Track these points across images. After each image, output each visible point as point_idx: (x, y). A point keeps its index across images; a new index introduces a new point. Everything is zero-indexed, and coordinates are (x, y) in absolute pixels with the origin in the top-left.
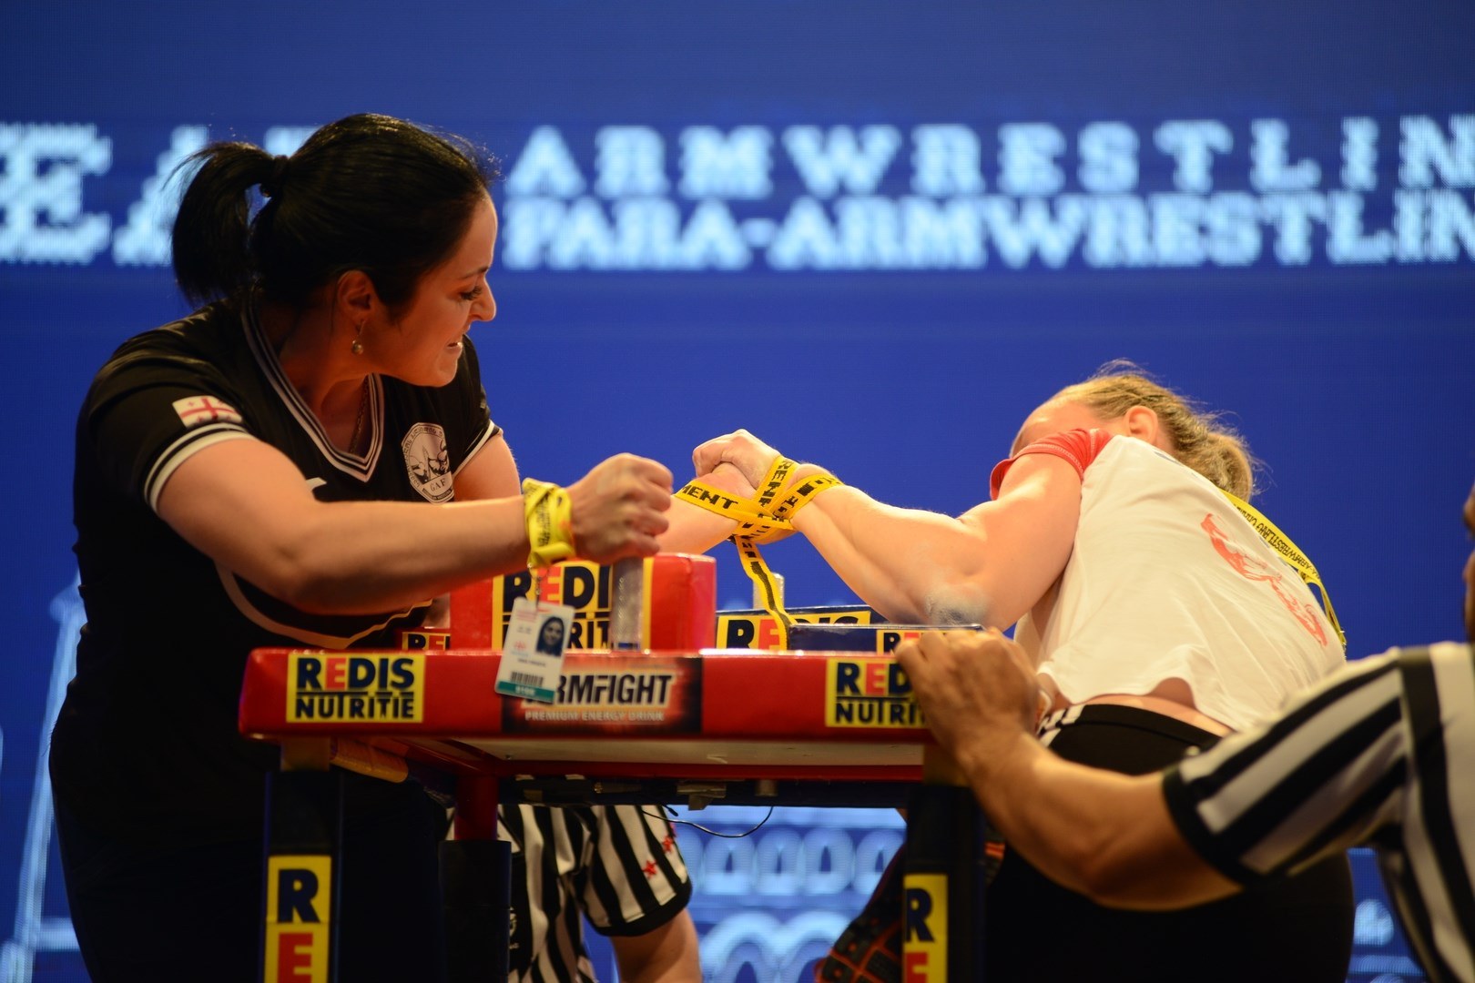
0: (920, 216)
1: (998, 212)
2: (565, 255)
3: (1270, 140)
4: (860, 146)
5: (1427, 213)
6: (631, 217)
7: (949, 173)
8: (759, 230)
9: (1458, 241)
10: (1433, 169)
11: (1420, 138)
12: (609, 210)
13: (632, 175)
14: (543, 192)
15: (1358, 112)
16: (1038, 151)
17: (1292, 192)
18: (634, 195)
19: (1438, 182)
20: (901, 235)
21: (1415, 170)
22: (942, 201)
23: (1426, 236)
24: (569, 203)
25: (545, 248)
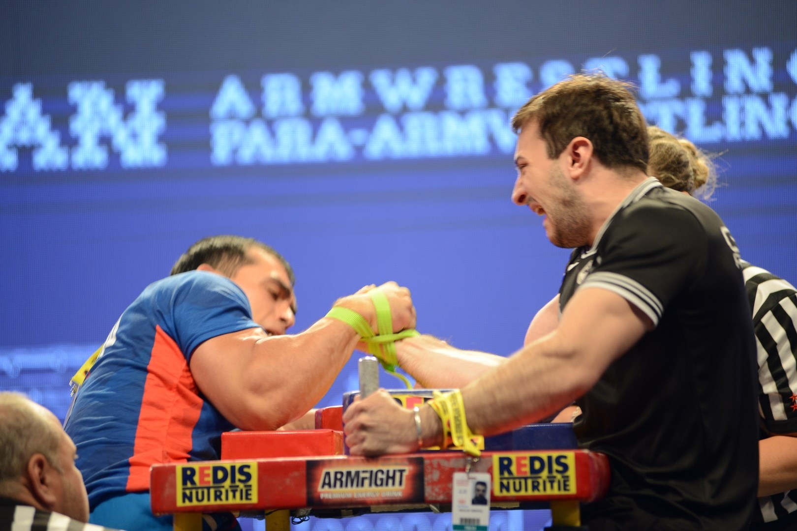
0: (451, 123)
1: (495, 119)
2: (246, 155)
3: (650, 66)
4: (414, 81)
5: (742, 110)
6: (284, 130)
7: (466, 96)
8: (358, 135)
9: (761, 126)
10: (745, 82)
11: (736, 62)
12: (271, 125)
13: (283, 104)
14: (232, 116)
15: (699, 48)
16: (517, 79)
17: (663, 99)
18: (284, 116)
19: (748, 91)
20: (440, 136)
21: (734, 83)
22: (463, 113)
23: (742, 124)
24: (247, 122)
25: (235, 151)
